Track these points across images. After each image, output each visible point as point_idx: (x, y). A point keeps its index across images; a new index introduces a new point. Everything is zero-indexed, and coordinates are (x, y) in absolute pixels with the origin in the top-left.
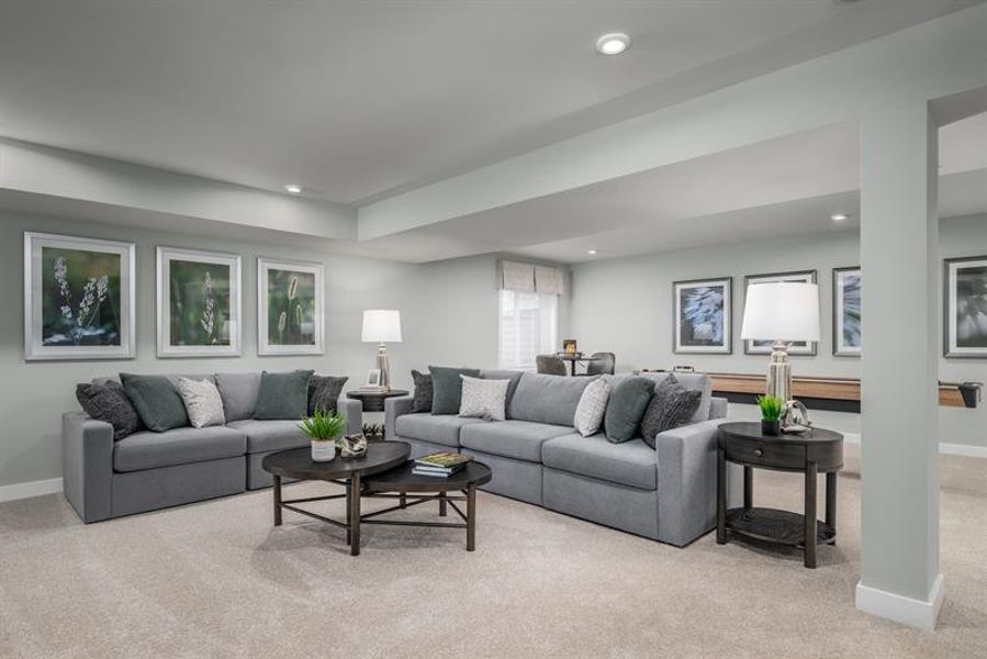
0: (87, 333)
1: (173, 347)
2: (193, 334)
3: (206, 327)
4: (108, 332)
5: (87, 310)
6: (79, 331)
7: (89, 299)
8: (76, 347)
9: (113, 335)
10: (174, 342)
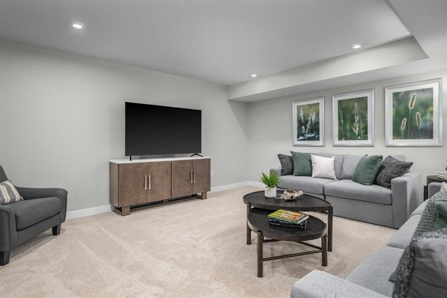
0: (309, 136)
1: (340, 141)
2: (348, 134)
3: (354, 130)
4: (316, 135)
5: (309, 127)
6: (307, 135)
7: (309, 123)
8: (306, 141)
9: (317, 136)
10: (340, 139)
